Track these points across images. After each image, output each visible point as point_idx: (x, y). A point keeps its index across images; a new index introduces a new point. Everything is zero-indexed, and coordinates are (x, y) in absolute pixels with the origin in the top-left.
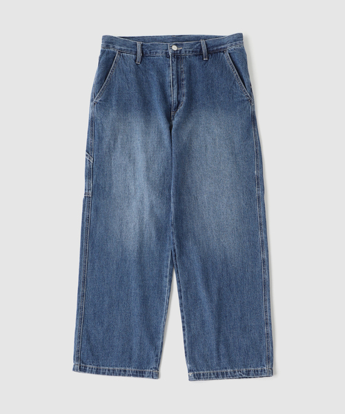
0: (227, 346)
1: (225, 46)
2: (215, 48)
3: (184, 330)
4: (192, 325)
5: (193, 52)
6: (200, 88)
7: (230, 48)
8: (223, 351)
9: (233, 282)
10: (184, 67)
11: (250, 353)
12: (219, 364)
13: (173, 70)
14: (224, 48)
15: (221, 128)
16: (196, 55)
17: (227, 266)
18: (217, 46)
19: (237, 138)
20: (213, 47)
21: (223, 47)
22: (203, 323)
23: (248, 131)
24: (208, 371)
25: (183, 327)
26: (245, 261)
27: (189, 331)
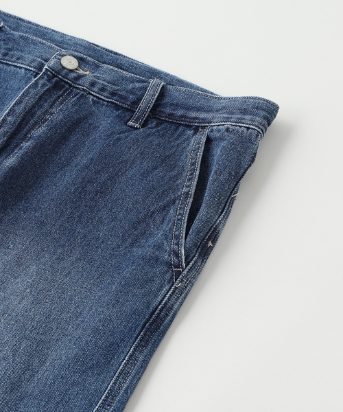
1: (210, 116)
2: (180, 112)
5: (113, 94)
6: (62, 182)
7: (218, 124)
10: (58, 113)
13: (19, 102)
14: (204, 120)
15: (36, 302)
16: (117, 107)
18: (189, 108)
19: (62, 353)
20: (177, 106)
21: (202, 115)
23: (110, 352)
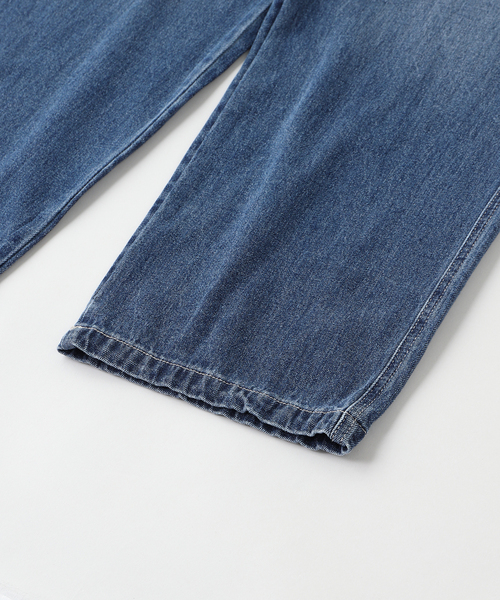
0: (258, 307)
3: (154, 209)
4: (189, 209)
8: (232, 309)
9: (406, 149)
11: (318, 355)
12: (190, 345)
17: (416, 101)
22: (228, 215)
24: (139, 348)
25: (159, 201)
26: (482, 107)
27: (167, 217)
